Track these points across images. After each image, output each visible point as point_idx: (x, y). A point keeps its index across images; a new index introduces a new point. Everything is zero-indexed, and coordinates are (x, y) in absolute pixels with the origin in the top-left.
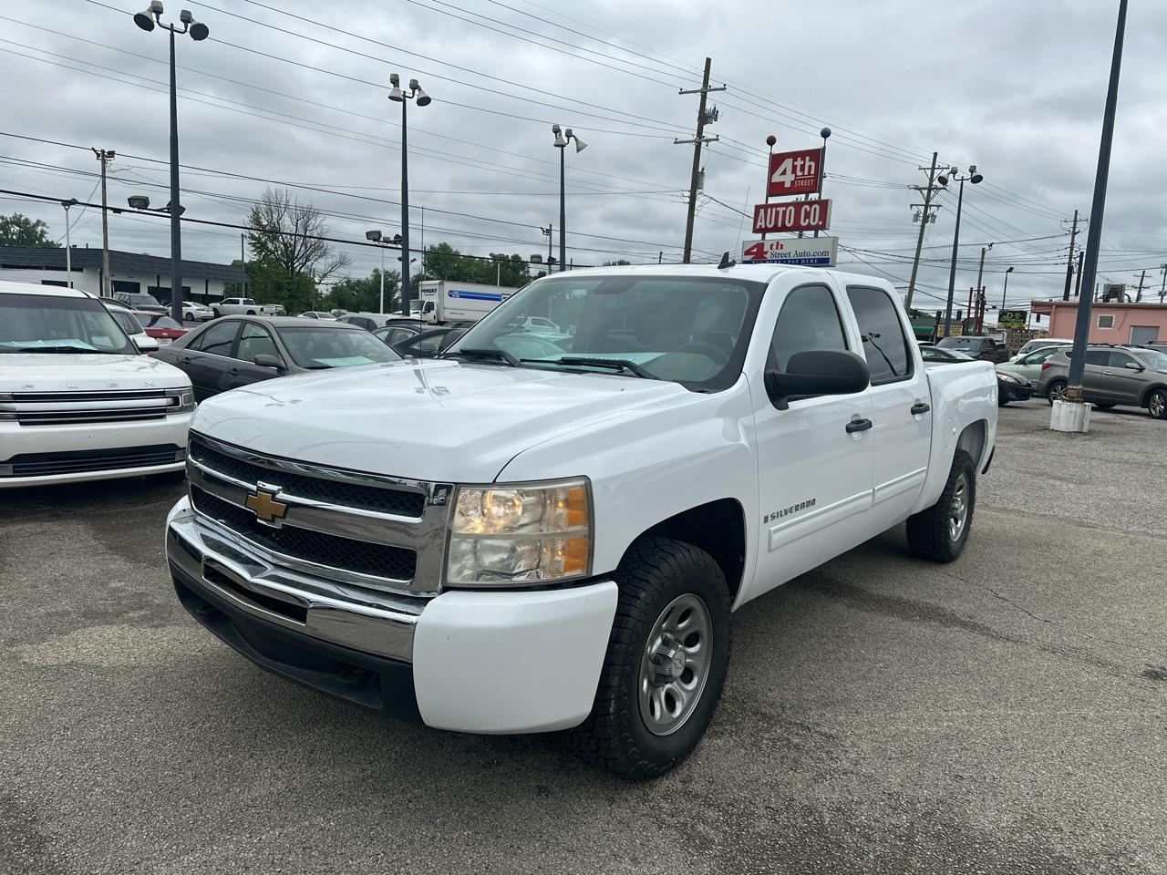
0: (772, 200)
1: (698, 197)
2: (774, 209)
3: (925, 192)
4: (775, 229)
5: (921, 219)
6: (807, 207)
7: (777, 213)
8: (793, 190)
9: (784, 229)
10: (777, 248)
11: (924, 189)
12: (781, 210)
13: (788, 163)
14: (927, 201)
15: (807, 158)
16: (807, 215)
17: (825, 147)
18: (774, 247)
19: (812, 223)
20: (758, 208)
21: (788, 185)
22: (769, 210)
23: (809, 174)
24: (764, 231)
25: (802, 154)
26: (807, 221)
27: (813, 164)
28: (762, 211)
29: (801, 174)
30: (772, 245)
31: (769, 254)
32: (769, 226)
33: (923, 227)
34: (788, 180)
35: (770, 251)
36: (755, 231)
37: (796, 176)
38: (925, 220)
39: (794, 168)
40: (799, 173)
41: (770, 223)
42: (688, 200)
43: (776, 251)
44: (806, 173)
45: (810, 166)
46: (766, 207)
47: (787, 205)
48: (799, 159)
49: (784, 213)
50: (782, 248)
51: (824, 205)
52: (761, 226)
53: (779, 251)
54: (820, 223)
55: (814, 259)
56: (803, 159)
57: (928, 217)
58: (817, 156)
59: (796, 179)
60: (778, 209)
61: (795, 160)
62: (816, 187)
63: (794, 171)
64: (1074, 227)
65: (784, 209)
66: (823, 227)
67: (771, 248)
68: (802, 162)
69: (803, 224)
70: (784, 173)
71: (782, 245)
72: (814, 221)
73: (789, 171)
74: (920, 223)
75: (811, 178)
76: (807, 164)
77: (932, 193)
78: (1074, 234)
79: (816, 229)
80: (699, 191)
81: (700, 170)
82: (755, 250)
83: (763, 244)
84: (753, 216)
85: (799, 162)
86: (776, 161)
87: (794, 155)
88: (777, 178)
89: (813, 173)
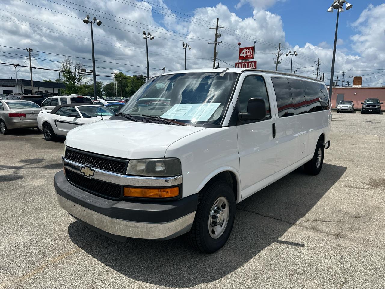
0: (240, 61)
1: (216, 60)
2: (241, 64)
5: (276, 63)
6: (250, 63)
8: (246, 58)
11: (277, 54)
13: (244, 51)
14: (278, 58)
15: (250, 49)
16: (251, 66)
17: (255, 46)
27: (252, 51)
29: (248, 54)
33: (277, 65)
34: (245, 55)
39: (246, 52)
40: (248, 53)
44: (250, 53)
46: (238, 63)
51: (255, 63)
54: (254, 68)
57: (278, 62)
58: (253, 48)
61: (246, 50)
62: (253, 57)
65: (244, 64)
70: (243, 53)
75: (251, 55)
76: (250, 51)
77: (279, 55)
80: (216, 58)
81: (216, 51)
85: (248, 50)
86: (241, 50)
87: (246, 48)
88: (241, 55)
89: (252, 53)
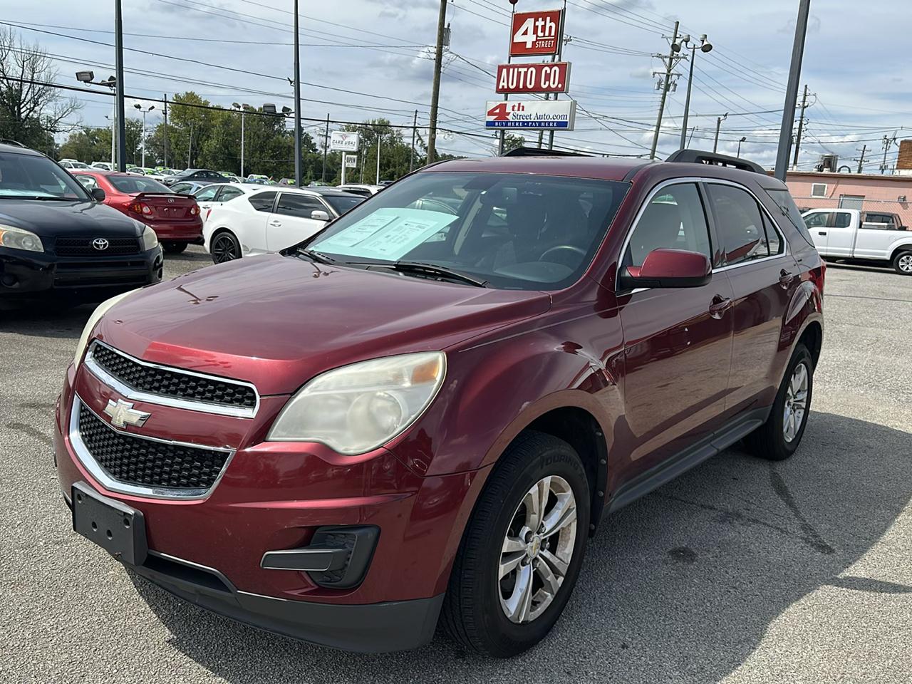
0: (515, 61)
1: (444, 53)
2: (516, 70)
3: (667, 60)
4: (517, 90)
5: (663, 87)
6: (547, 69)
7: (519, 73)
8: (535, 51)
9: (526, 90)
10: (519, 110)
11: (666, 57)
12: (523, 70)
13: (529, 23)
14: (669, 71)
15: (548, 19)
16: (548, 77)
17: (565, 8)
18: (516, 108)
19: (553, 86)
20: (500, 68)
21: (529, 45)
22: (511, 70)
23: (550, 35)
24: (506, 91)
25: (544, 15)
26: (547, 83)
27: (553, 25)
28: (505, 71)
29: (542, 34)
30: (514, 107)
31: (511, 115)
32: (512, 87)
33: (664, 95)
34: (529, 40)
35: (512, 112)
36: (499, 91)
37: (537, 36)
38: (667, 89)
39: (536, 28)
40: (540, 34)
41: (512, 84)
42: (434, 56)
43: (517, 112)
44: (547, 34)
45: (551, 27)
46: (508, 68)
47: (528, 66)
48: (540, 19)
49: (526, 73)
50: (523, 110)
51: (564, 68)
52: (503, 86)
53: (521, 113)
54: (560, 86)
55: (553, 122)
56: (544, 20)
57: (670, 85)
58: (558, 17)
59: (537, 40)
60: (520, 70)
61: (536, 20)
62: (555, 49)
63: (535, 31)
64: (804, 102)
65: (525, 69)
66: (562, 90)
67: (513, 110)
68: (543, 23)
69: (544, 86)
70: (525, 33)
71: (523, 107)
72: (554, 83)
73: (531, 31)
74: (661, 91)
75: (552, 39)
76: (548, 25)
77: (674, 61)
78: (804, 107)
79: (556, 92)
80: (445, 47)
81: (446, 26)
82: (498, 111)
83: (506, 104)
84: (496, 76)
85: (540, 23)
86: (518, 20)
87: (536, 16)
88: (519, 38)
89: (553, 34)
